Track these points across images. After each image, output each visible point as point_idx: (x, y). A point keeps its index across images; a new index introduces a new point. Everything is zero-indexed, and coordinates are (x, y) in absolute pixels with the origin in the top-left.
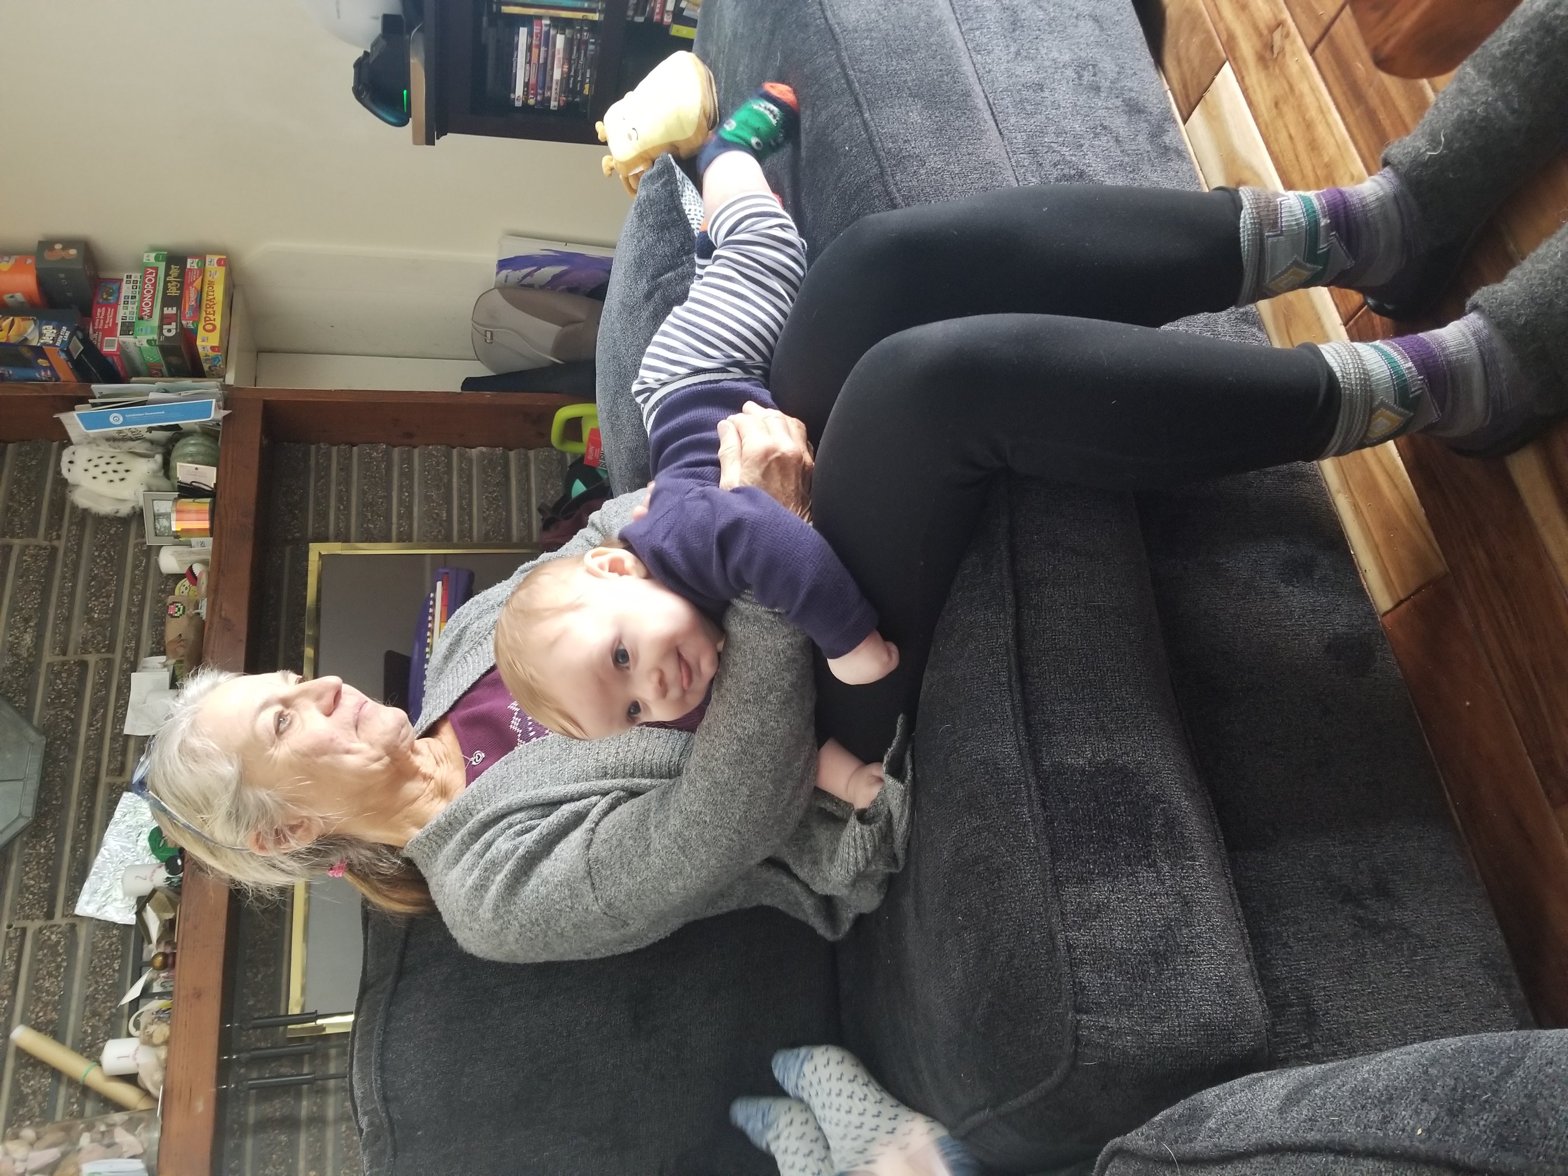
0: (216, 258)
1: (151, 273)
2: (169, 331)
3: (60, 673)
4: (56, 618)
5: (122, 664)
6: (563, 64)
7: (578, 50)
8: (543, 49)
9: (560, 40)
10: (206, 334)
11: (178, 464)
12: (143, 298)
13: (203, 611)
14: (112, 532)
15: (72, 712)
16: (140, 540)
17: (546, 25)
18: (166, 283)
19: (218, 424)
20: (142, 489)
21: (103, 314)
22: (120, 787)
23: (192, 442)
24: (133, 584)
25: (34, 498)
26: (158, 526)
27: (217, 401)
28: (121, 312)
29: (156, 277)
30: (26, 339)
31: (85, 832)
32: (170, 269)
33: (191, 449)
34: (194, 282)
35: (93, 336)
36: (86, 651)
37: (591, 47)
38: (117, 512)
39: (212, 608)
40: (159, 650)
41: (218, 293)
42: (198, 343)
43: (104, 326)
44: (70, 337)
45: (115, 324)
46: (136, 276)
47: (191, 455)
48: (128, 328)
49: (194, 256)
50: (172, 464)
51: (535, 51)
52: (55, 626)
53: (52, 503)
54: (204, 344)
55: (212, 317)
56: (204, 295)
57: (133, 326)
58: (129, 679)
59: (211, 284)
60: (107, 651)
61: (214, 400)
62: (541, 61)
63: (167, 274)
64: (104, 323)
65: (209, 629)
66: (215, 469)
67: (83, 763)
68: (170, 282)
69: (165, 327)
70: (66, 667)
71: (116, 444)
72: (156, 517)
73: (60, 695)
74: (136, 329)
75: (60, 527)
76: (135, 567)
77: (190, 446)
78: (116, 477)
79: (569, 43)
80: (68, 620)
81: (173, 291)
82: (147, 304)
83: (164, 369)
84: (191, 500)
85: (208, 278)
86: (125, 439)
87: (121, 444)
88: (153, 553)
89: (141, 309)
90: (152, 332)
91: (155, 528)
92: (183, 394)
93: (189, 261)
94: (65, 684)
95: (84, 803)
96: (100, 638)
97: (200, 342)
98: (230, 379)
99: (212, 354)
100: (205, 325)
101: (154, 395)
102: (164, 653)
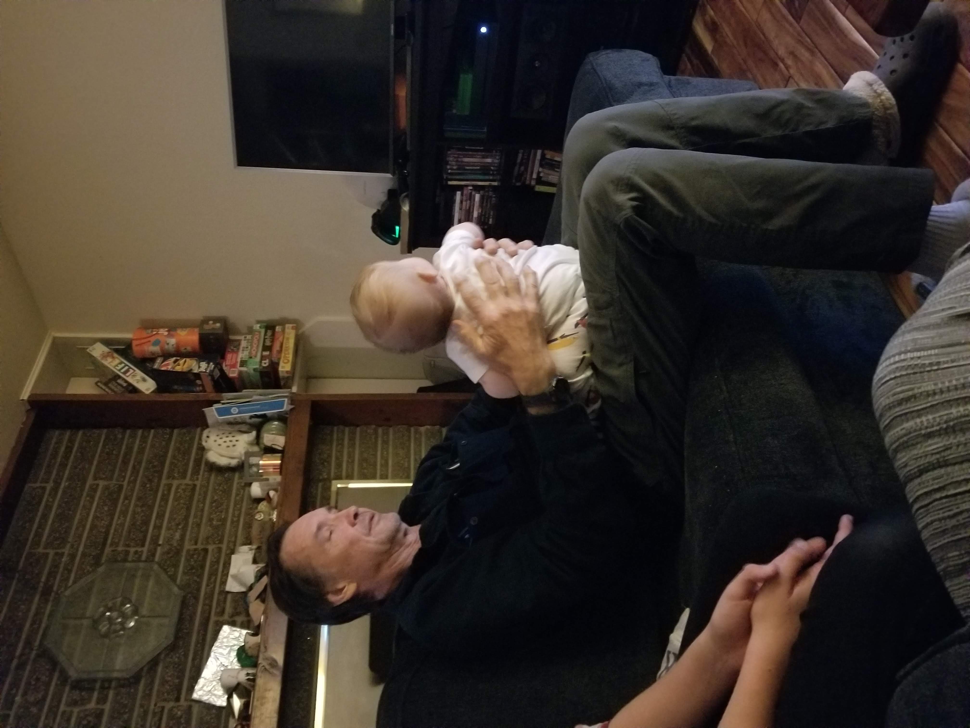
0: (291, 325)
1: (257, 335)
2: (265, 363)
3: (193, 555)
4: (193, 524)
5: (226, 550)
6: (479, 209)
7: (487, 202)
8: (468, 202)
9: (477, 197)
10: (284, 365)
11: (265, 435)
12: (251, 348)
13: (274, 517)
15: (198, 578)
16: (240, 480)
17: (471, 190)
18: (265, 339)
19: (288, 413)
20: (244, 451)
21: (231, 357)
22: (222, 622)
23: (274, 423)
24: (235, 505)
25: (186, 458)
26: (251, 471)
28: (240, 355)
29: (259, 337)
30: (191, 370)
31: (200, 649)
32: (267, 332)
34: (279, 338)
35: (225, 368)
36: (207, 543)
37: (494, 199)
38: (230, 464)
39: (279, 516)
40: (248, 542)
41: (291, 343)
43: (231, 363)
44: (214, 368)
45: (236, 362)
46: (249, 336)
47: (273, 430)
48: (243, 363)
49: (279, 324)
50: (261, 436)
51: (464, 203)
52: (192, 528)
53: (195, 460)
54: (282, 369)
55: (287, 356)
56: (284, 345)
57: (246, 362)
58: (230, 559)
59: (288, 339)
60: (219, 543)
61: (287, 399)
62: (468, 208)
63: (265, 335)
64: (231, 361)
66: (284, 438)
67: (202, 607)
68: (266, 338)
69: (263, 361)
70: (197, 552)
71: (232, 426)
72: (251, 466)
73: (192, 568)
74: (248, 363)
75: (199, 474)
76: (237, 495)
77: (272, 425)
78: (231, 444)
79: (482, 198)
80: (199, 525)
81: (268, 343)
82: (254, 350)
83: (260, 385)
84: (270, 455)
85: (286, 336)
86: (237, 423)
87: (235, 426)
88: (247, 486)
89: (250, 353)
90: (256, 365)
91: (249, 472)
92: (270, 396)
93: (277, 327)
94: (195, 561)
96: (216, 535)
97: (280, 369)
98: (294, 389)
99: (286, 375)
100: (284, 360)
101: (255, 397)
102: (250, 544)
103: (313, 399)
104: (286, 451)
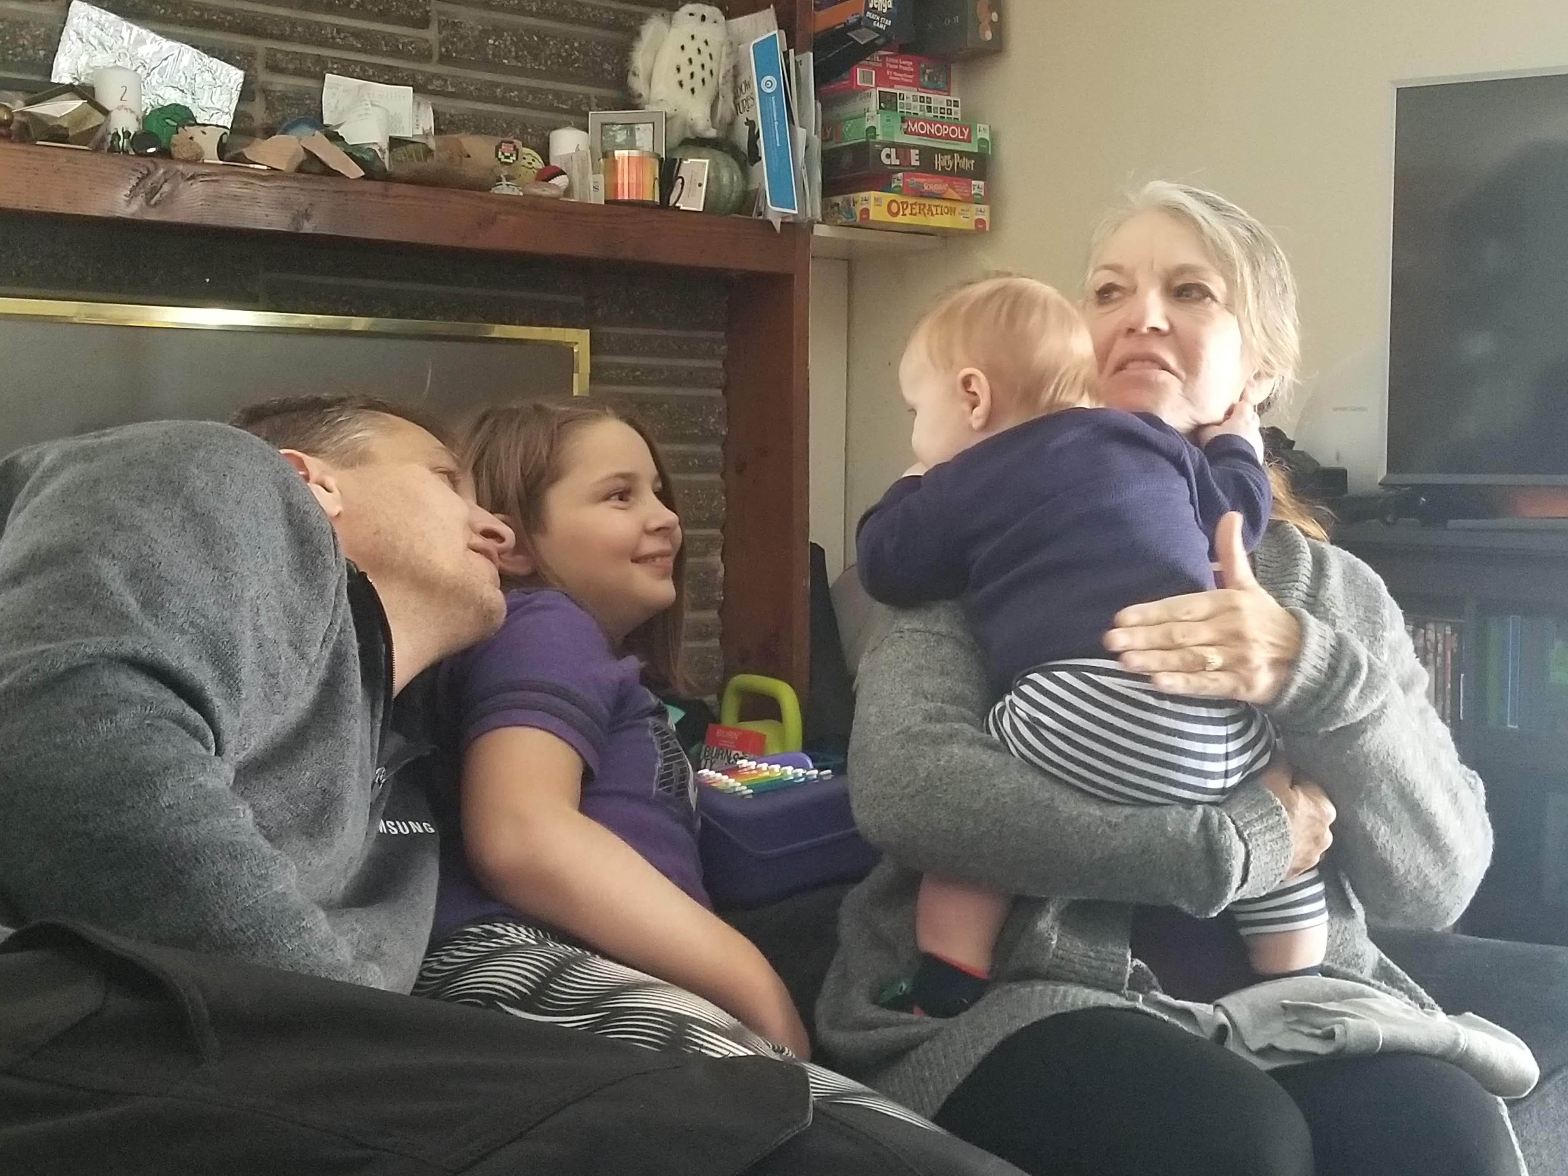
0: (986, 217)
1: (962, 134)
2: (888, 156)
5: (423, 73)
10: (885, 204)
11: (707, 161)
12: (930, 122)
13: (505, 189)
14: (606, 66)
16: (594, 101)
18: (952, 152)
19: (760, 214)
20: (669, 109)
21: (905, 69)
22: (250, 66)
23: (735, 178)
24: (533, 91)
26: (615, 128)
27: (794, 215)
28: (909, 93)
29: (957, 139)
31: (188, 17)
32: (970, 159)
33: (725, 179)
34: (954, 189)
35: (877, 56)
36: (443, 26)
38: (635, 74)
39: (509, 201)
40: (443, 124)
41: (941, 221)
42: (872, 192)
43: (890, 69)
44: (877, 30)
45: (893, 84)
46: (957, 113)
47: (718, 178)
48: (889, 101)
49: (987, 188)
50: (704, 151)
54: (872, 200)
55: (908, 211)
56: (937, 202)
57: (890, 109)
58: (402, 82)
59: (952, 211)
60: (441, 55)
61: (796, 212)
63: (962, 154)
64: (894, 70)
65: (481, 198)
66: (701, 209)
67: (287, 19)
68: (953, 158)
69: (893, 150)
71: (730, 78)
72: (629, 126)
74: (889, 113)
77: (729, 176)
78: (684, 75)
81: (940, 162)
82: (922, 128)
83: (833, 145)
84: (657, 176)
85: (959, 207)
86: (736, 91)
87: (730, 85)
88: (579, 119)
89: (915, 119)
90: (885, 134)
91: (613, 124)
92: (804, 172)
93: (981, 183)
95: (229, 18)
96: (460, 45)
97: (873, 194)
98: (821, 231)
99: (858, 209)
100: (897, 203)
101: (801, 133)
102: (438, 131)
103: (796, 277)
104: (667, 213)
